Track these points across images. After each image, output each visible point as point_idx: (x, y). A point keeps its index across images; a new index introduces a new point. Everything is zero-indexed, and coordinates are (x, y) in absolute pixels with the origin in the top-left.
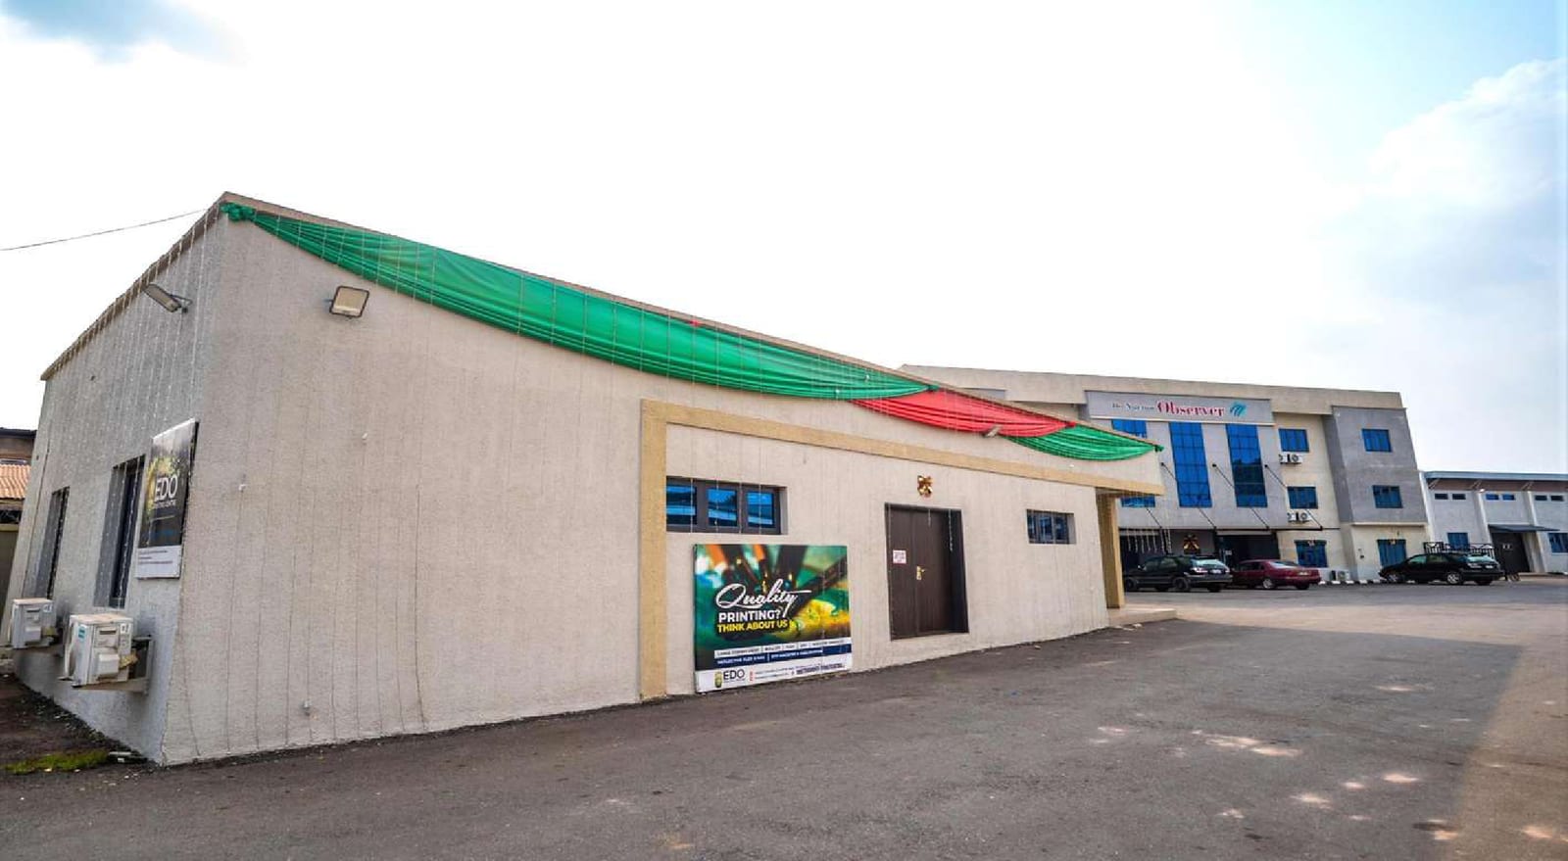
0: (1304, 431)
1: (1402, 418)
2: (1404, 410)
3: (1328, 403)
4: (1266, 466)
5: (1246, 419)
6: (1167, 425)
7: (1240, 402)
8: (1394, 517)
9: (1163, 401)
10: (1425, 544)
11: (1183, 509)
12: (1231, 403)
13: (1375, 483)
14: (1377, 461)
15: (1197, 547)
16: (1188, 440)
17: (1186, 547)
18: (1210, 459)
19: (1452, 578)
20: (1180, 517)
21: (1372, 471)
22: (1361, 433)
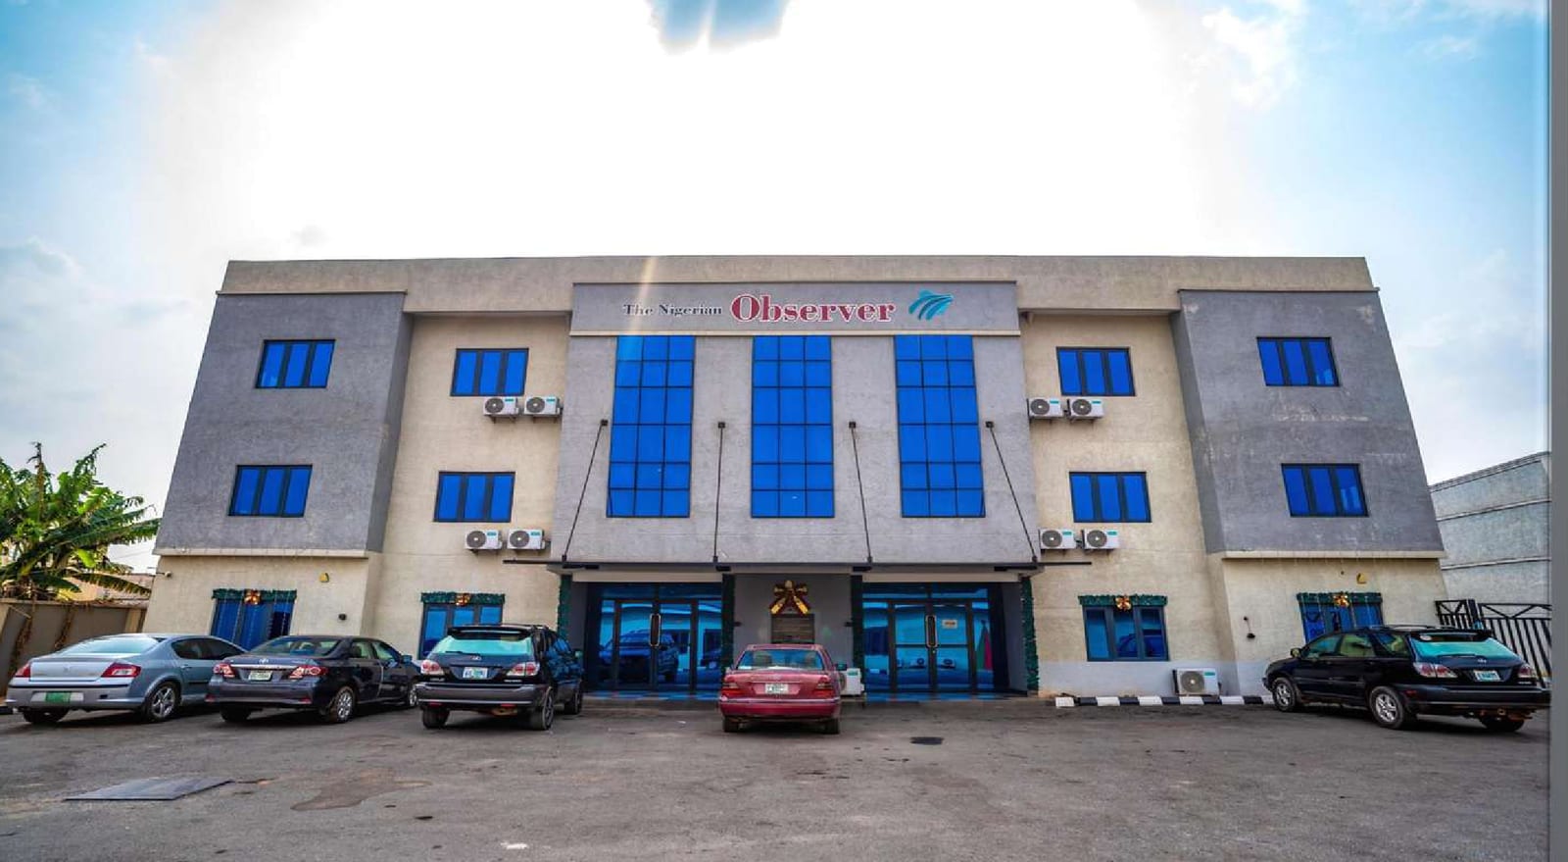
0: (1126, 350)
1: (1366, 310)
2: (1376, 291)
3: (1171, 285)
4: (990, 424)
5: (948, 324)
6: (750, 342)
7: (935, 291)
8: (1347, 537)
9: (746, 296)
10: (1438, 604)
11: (760, 523)
12: (915, 294)
13: (1285, 458)
14: (1295, 406)
15: (804, 609)
16: (793, 373)
17: (775, 609)
18: (843, 410)
19: (1385, 706)
20: (747, 539)
21: (1282, 430)
22: (1253, 347)
